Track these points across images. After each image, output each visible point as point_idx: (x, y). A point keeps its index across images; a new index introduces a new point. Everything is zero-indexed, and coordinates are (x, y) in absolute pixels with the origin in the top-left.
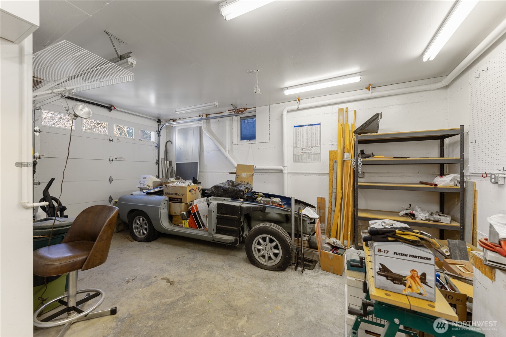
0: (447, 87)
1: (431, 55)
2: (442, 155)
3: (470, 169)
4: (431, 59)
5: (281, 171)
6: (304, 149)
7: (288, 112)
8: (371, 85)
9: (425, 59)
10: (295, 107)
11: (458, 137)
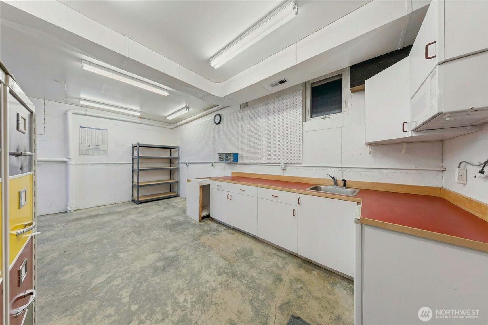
0: (172, 129)
1: (170, 118)
2: (171, 155)
3: (180, 161)
4: (170, 119)
5: (65, 163)
6: (91, 146)
7: (73, 113)
8: (142, 117)
9: (168, 118)
10: (84, 113)
11: (177, 149)
